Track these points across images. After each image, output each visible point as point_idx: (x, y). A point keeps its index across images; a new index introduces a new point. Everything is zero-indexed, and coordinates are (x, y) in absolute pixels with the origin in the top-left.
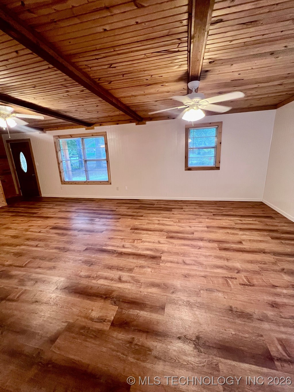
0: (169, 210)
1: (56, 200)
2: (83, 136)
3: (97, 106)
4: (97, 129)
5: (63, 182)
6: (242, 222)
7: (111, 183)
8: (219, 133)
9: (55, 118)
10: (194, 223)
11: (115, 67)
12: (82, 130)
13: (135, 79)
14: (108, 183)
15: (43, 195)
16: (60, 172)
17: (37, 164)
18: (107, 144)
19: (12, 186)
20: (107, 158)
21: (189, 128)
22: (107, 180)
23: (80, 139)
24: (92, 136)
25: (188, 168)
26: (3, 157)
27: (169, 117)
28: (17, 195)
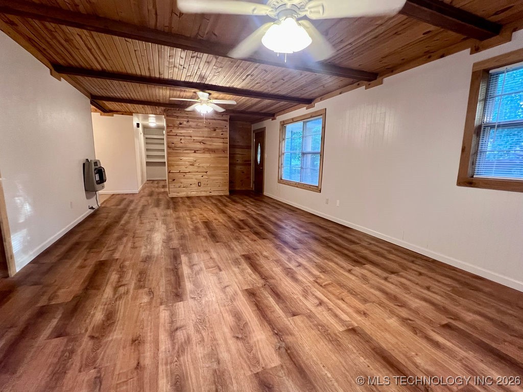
0: (360, 261)
2: (304, 119)
4: (318, 106)
5: (281, 181)
7: (320, 191)
12: (303, 111)
14: (318, 189)
15: (265, 193)
16: (279, 167)
17: (266, 156)
18: (324, 128)
19: (249, 178)
20: (321, 150)
21: (487, 71)
22: (317, 185)
23: (301, 123)
24: (312, 117)
25: (467, 180)
26: (249, 147)
27: (430, 57)
28: (250, 189)
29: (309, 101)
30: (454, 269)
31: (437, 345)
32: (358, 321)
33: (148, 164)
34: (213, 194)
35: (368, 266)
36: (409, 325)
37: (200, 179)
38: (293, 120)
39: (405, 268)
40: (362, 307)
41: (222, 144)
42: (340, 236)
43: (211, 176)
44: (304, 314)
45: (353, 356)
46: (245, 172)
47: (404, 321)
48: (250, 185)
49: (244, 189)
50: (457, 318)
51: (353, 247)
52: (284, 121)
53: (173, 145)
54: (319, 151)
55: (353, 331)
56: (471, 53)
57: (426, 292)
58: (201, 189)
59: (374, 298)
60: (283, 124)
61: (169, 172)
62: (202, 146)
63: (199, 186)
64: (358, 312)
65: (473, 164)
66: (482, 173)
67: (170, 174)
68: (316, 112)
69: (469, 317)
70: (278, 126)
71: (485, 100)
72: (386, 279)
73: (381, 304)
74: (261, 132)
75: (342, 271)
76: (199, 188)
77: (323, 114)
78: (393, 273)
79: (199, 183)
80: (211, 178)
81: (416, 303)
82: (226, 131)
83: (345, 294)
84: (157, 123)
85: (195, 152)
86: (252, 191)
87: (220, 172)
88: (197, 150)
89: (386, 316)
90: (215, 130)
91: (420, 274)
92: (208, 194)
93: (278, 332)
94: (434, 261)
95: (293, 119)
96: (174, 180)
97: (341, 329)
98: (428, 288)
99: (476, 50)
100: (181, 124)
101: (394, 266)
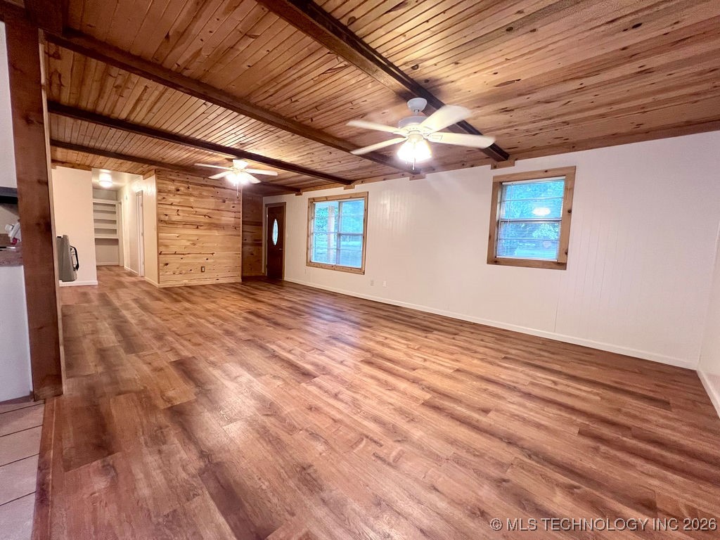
0: (427, 329)
1: (293, 286)
2: (340, 199)
3: (330, 153)
4: (358, 188)
5: (309, 263)
6: (556, 387)
7: (364, 273)
8: (569, 190)
9: (297, 174)
10: (441, 359)
11: (296, 101)
12: (340, 190)
13: (336, 110)
14: (361, 271)
15: (286, 278)
16: (308, 248)
17: (287, 235)
18: (366, 210)
19: (259, 261)
20: (364, 232)
21: (501, 183)
22: (360, 267)
23: (335, 203)
24: (351, 198)
25: (493, 260)
26: (259, 224)
27: (463, 165)
28: (261, 274)
29: (348, 182)
30: (489, 327)
31: (505, 368)
32: (457, 365)
33: (98, 241)
34: (221, 281)
35: (435, 332)
36: (486, 362)
37: (203, 263)
38: (327, 199)
39: (461, 331)
40: (453, 357)
41: (233, 219)
42: (397, 313)
43: (219, 258)
44: (420, 368)
45: (469, 383)
46: (255, 254)
47: (482, 360)
48: (261, 269)
49: (253, 275)
50: (508, 353)
51: (413, 320)
52: (314, 199)
53: (167, 217)
54: (362, 232)
55: (458, 370)
56: (492, 169)
57: (482, 342)
58: (205, 275)
59: (456, 351)
60: (313, 201)
61: (160, 254)
62: (206, 220)
63: (202, 271)
64: (453, 360)
65: (496, 248)
66: (502, 255)
67: (161, 256)
68: (356, 194)
69: (513, 352)
70: (306, 203)
71: (501, 202)
72: (454, 339)
73: (462, 353)
74: (280, 207)
75: (420, 338)
76: (203, 274)
77: (365, 196)
78: (456, 334)
79: (202, 267)
80: (218, 261)
81: (482, 350)
82: (239, 204)
83: (435, 352)
84: (114, 183)
85: (197, 228)
86: (265, 276)
87: (231, 253)
88: (201, 226)
89: (470, 360)
90: (224, 202)
91: (472, 333)
92: (214, 282)
93: (414, 381)
94: (474, 324)
95: (326, 197)
96: (167, 264)
97: (452, 371)
98: (482, 340)
99: (495, 167)
100: (178, 190)
101: (453, 330)
